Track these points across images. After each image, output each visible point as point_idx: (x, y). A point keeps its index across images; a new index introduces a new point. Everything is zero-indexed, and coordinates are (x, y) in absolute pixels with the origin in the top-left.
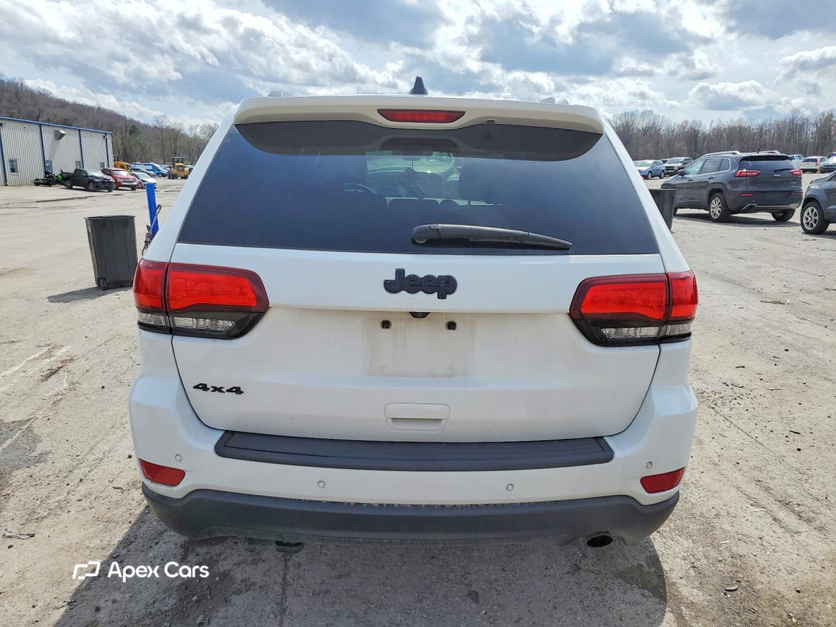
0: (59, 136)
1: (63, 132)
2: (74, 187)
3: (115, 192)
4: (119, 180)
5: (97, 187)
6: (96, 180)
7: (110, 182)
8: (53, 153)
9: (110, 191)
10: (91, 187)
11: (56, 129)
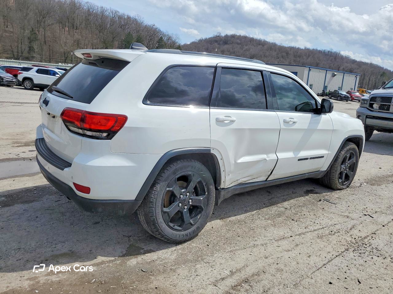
0: (334, 75)
1: (336, 74)
2: (332, 98)
3: (349, 102)
4: (353, 97)
5: (341, 99)
6: (342, 96)
7: (348, 97)
8: (329, 83)
9: (347, 101)
10: (339, 98)
11: (333, 72)
